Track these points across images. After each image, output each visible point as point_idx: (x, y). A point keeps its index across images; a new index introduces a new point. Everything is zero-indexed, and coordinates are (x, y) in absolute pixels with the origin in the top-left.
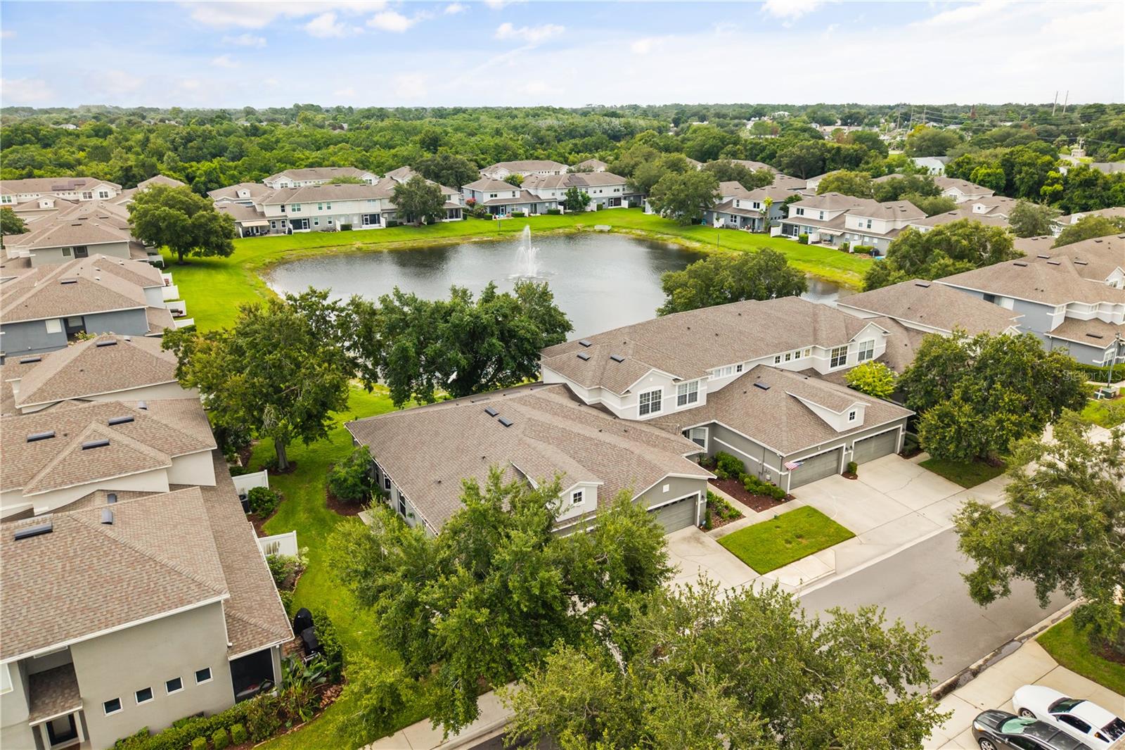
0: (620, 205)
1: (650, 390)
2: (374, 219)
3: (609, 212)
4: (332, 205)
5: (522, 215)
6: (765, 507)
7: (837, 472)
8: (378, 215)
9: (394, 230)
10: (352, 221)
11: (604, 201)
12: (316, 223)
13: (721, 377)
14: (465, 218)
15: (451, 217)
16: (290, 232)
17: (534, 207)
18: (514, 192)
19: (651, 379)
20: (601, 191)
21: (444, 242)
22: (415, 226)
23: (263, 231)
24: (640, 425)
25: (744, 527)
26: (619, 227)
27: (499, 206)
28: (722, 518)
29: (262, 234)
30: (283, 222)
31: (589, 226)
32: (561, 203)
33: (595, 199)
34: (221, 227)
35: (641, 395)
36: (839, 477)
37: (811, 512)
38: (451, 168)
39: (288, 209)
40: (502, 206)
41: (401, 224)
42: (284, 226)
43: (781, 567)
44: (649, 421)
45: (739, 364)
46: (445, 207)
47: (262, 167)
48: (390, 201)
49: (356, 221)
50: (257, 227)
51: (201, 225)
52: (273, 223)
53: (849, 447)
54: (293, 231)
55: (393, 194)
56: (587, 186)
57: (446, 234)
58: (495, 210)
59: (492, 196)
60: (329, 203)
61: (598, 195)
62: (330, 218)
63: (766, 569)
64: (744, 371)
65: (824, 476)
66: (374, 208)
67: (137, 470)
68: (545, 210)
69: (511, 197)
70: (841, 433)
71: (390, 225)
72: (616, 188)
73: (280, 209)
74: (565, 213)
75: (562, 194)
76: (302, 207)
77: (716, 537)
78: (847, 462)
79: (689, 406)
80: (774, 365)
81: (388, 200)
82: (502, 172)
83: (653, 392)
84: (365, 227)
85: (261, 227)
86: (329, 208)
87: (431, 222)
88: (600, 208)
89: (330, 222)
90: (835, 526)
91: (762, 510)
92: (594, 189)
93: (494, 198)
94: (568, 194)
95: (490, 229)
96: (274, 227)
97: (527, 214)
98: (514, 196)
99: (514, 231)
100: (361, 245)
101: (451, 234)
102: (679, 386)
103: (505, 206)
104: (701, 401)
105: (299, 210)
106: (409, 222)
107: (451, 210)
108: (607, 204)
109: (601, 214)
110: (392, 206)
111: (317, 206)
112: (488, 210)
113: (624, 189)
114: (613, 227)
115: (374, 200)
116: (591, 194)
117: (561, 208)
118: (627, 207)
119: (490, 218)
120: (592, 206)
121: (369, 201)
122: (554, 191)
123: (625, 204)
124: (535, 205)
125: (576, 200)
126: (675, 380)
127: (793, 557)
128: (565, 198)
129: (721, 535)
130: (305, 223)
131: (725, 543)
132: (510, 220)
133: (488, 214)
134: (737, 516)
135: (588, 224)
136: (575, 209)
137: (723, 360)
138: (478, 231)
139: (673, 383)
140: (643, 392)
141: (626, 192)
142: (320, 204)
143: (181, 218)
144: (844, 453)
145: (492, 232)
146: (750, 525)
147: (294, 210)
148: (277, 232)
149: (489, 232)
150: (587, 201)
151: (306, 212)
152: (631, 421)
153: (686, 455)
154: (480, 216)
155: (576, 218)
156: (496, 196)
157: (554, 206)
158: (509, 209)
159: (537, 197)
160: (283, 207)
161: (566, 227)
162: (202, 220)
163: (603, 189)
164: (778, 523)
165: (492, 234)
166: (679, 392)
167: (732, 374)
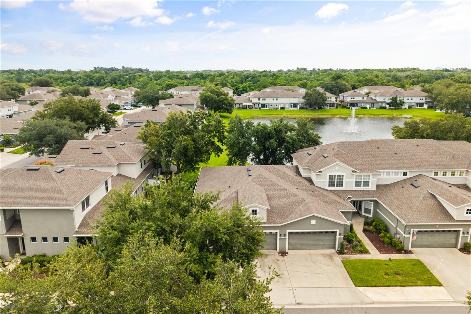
0: (423, 106)
1: (336, 174)
2: (295, 105)
3: (415, 110)
4: (278, 99)
5: (366, 108)
6: (388, 252)
7: (456, 246)
8: (297, 104)
9: (302, 110)
10: (286, 106)
11: (413, 104)
12: (271, 106)
13: (391, 176)
14: (337, 107)
15: (330, 107)
16: (260, 108)
17: (373, 105)
18: (363, 97)
19: (337, 168)
20: (412, 99)
21: (322, 116)
22: (312, 109)
23: (250, 107)
24: (328, 192)
25: (366, 259)
26: (417, 116)
27: (354, 103)
28: (354, 250)
29: (249, 109)
30: (258, 104)
31: (400, 115)
32: (388, 104)
33: (408, 103)
34: (228, 102)
35: (330, 176)
36: (456, 250)
37: (419, 263)
38: (338, 87)
39: (261, 99)
40: (356, 103)
41: (307, 108)
42: (258, 106)
43: (373, 286)
44: (334, 191)
45: (405, 171)
46: (327, 102)
47: (264, 86)
48: (303, 98)
49: (287, 106)
50: (248, 105)
51: (221, 101)
52: (255, 104)
53: (466, 232)
54: (261, 108)
55: (304, 95)
56: (404, 97)
57: (325, 113)
58: (352, 105)
59: (352, 98)
60: (277, 98)
61: (410, 101)
62: (277, 104)
63: (362, 284)
64: (408, 176)
65: (443, 246)
66: (296, 101)
67: (104, 164)
68: (379, 107)
69: (362, 99)
70: (457, 221)
71: (301, 108)
72: (422, 98)
73: (258, 99)
74: (389, 109)
75: (389, 99)
76: (266, 99)
77: (343, 259)
78: (464, 242)
79: (362, 188)
80: (433, 176)
81: (301, 98)
82: (365, 90)
83: (338, 176)
84: (291, 109)
85: (250, 105)
86: (277, 100)
87: (320, 108)
88: (410, 107)
89: (277, 106)
90: (430, 276)
91: (384, 253)
92: (408, 98)
93: (353, 99)
94: (392, 99)
95: (347, 113)
96: (255, 106)
97: (368, 107)
98: (363, 99)
99: (359, 114)
100: (285, 115)
101: (326, 113)
102: (356, 175)
103: (358, 103)
104: (372, 187)
105: (265, 100)
106: (310, 108)
107: (330, 104)
108: (415, 106)
109: (410, 110)
110: (303, 100)
111: (272, 99)
112: (349, 104)
113: (426, 99)
114: (414, 116)
115: (296, 98)
116: (405, 100)
117: (387, 106)
118: (426, 108)
119: (349, 108)
120: (406, 106)
121: (294, 98)
122: (384, 98)
123: (426, 106)
124: (374, 104)
125: (396, 102)
126: (353, 171)
127: (384, 283)
128: (390, 101)
129: (347, 259)
130: (267, 105)
131: (346, 263)
132: (359, 110)
133: (349, 106)
134: (365, 251)
135: (400, 114)
136: (395, 106)
137: (392, 167)
138: (340, 113)
139: (352, 172)
140: (331, 174)
141: (427, 100)
142: (274, 98)
143: (215, 97)
144: (461, 235)
145: (347, 114)
146: (370, 258)
147: (263, 100)
148: (256, 108)
149: (345, 114)
150: (402, 103)
151: (268, 101)
152: (322, 188)
153: (341, 210)
154: (345, 107)
155: (395, 111)
156: (354, 98)
157: (384, 105)
158: (359, 105)
159: (376, 100)
160: (259, 98)
161: (387, 115)
162: (222, 99)
163: (413, 98)
164: (390, 263)
165: (347, 115)
166: (356, 179)
167: (399, 176)
